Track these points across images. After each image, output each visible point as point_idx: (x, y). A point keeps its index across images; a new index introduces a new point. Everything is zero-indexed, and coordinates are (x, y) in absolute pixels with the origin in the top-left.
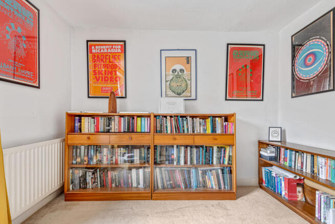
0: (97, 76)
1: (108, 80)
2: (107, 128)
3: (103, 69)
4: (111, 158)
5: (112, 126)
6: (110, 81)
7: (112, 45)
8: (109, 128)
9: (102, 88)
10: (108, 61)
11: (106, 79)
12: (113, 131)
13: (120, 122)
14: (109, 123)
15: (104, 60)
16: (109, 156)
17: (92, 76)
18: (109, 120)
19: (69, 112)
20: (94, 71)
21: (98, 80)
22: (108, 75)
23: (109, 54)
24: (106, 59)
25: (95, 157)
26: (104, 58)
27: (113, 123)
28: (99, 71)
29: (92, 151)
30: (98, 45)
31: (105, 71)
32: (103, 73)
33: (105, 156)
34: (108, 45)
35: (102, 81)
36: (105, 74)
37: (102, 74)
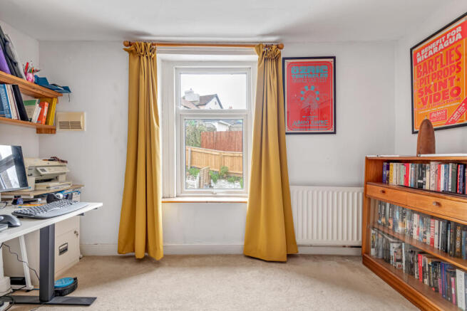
0: (424, 97)
1: (439, 99)
2: (419, 181)
3: (432, 83)
4: (425, 233)
5: (427, 179)
6: (444, 99)
7: (446, 35)
8: (422, 182)
9: (431, 114)
10: (439, 65)
11: (437, 97)
12: (427, 187)
13: (438, 172)
14: (423, 173)
15: (433, 67)
16: (421, 230)
17: (417, 99)
18: (423, 169)
19: (368, 156)
20: (420, 91)
21: (424, 103)
22: (440, 89)
23: (441, 53)
24: (436, 63)
25: (400, 224)
26: (432, 63)
27: (428, 173)
28: (426, 87)
29: (397, 212)
30: (424, 48)
31: (435, 84)
32: (432, 88)
33: (415, 226)
34: (439, 38)
35: (431, 102)
36: (435, 90)
37: (431, 92)
